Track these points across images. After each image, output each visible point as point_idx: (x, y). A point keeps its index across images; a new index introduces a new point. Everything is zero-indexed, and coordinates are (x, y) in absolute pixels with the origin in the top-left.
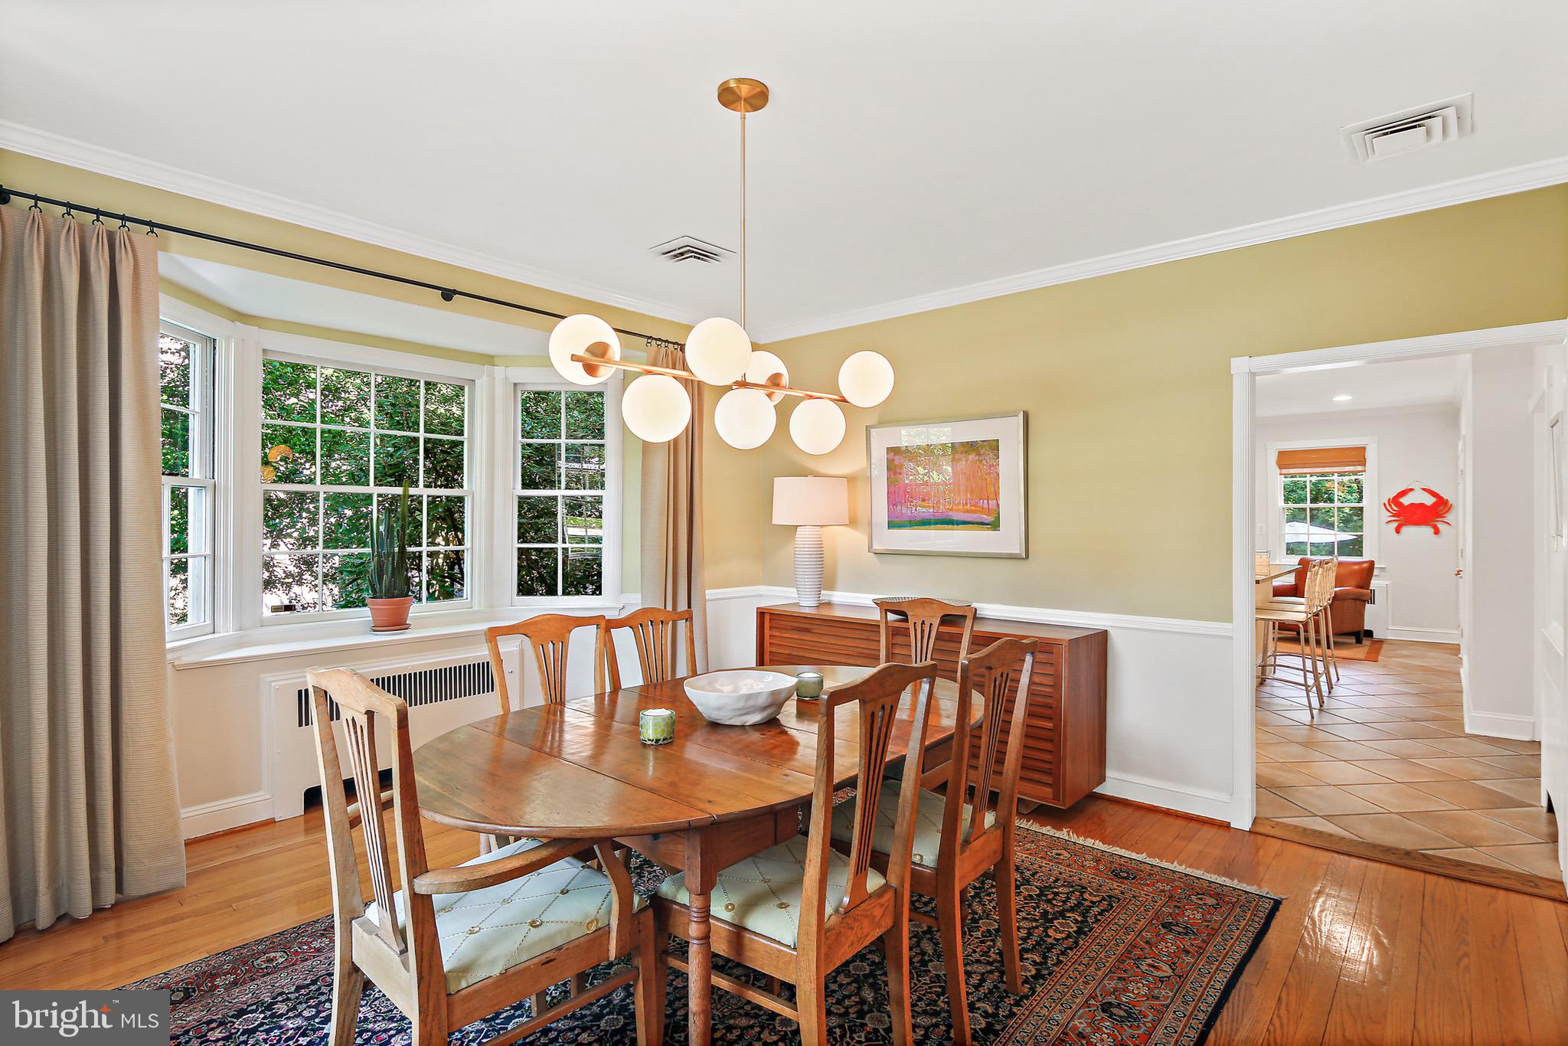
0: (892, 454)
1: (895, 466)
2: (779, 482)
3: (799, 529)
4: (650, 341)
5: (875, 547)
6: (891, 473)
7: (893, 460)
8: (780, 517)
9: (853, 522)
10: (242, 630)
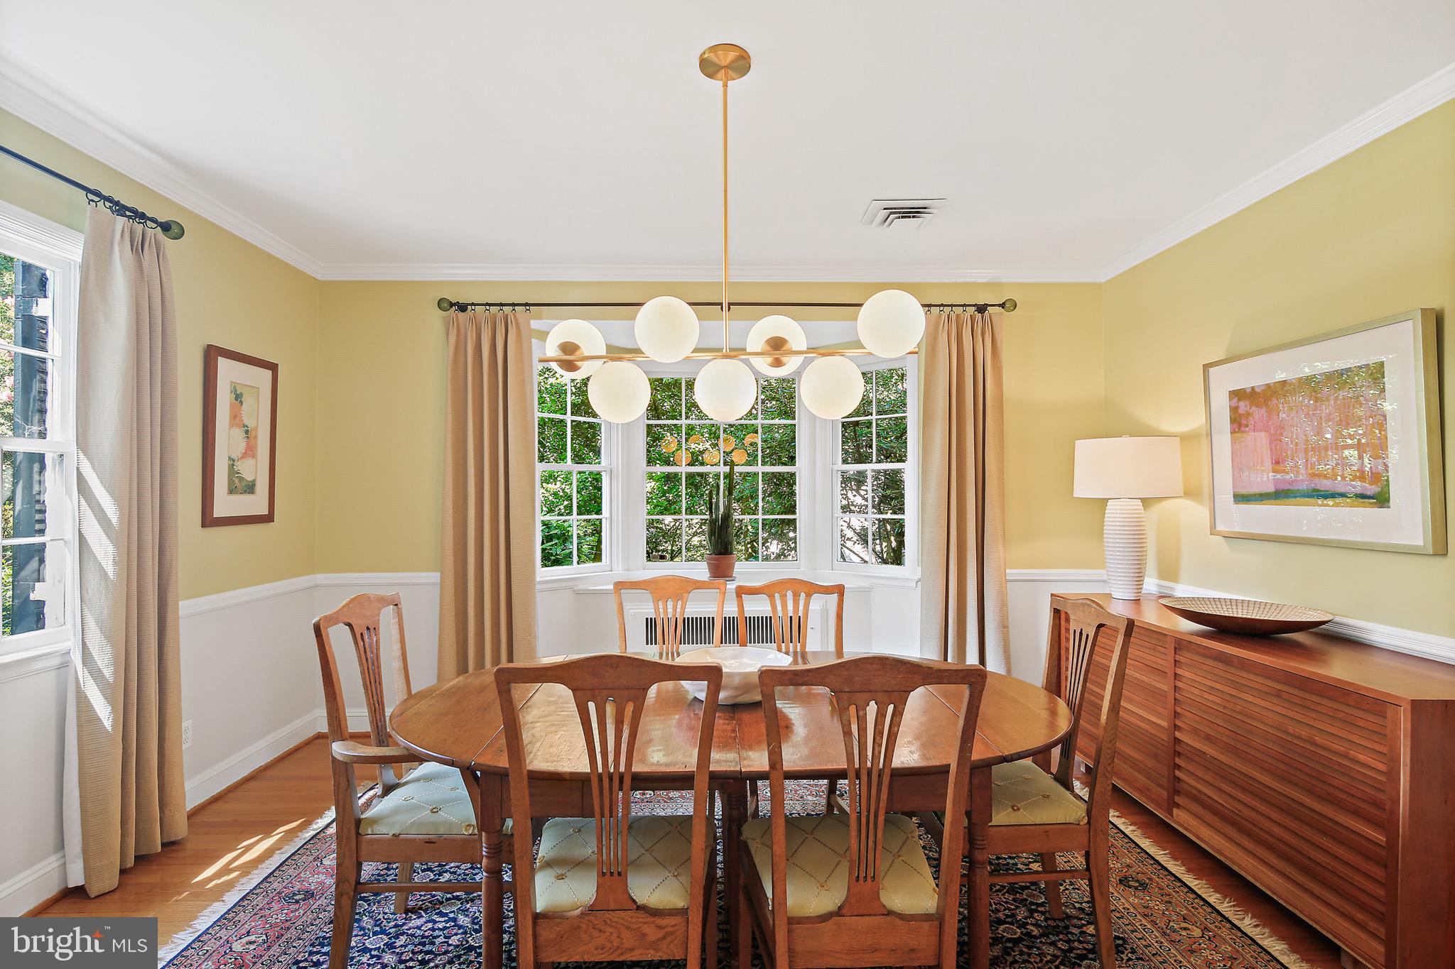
0: (1236, 400)
1: (1240, 415)
2: (1084, 447)
3: (1110, 503)
4: (942, 308)
5: (1220, 528)
6: (1235, 425)
7: (1237, 408)
8: (1084, 488)
9: (1189, 493)
10: (628, 570)
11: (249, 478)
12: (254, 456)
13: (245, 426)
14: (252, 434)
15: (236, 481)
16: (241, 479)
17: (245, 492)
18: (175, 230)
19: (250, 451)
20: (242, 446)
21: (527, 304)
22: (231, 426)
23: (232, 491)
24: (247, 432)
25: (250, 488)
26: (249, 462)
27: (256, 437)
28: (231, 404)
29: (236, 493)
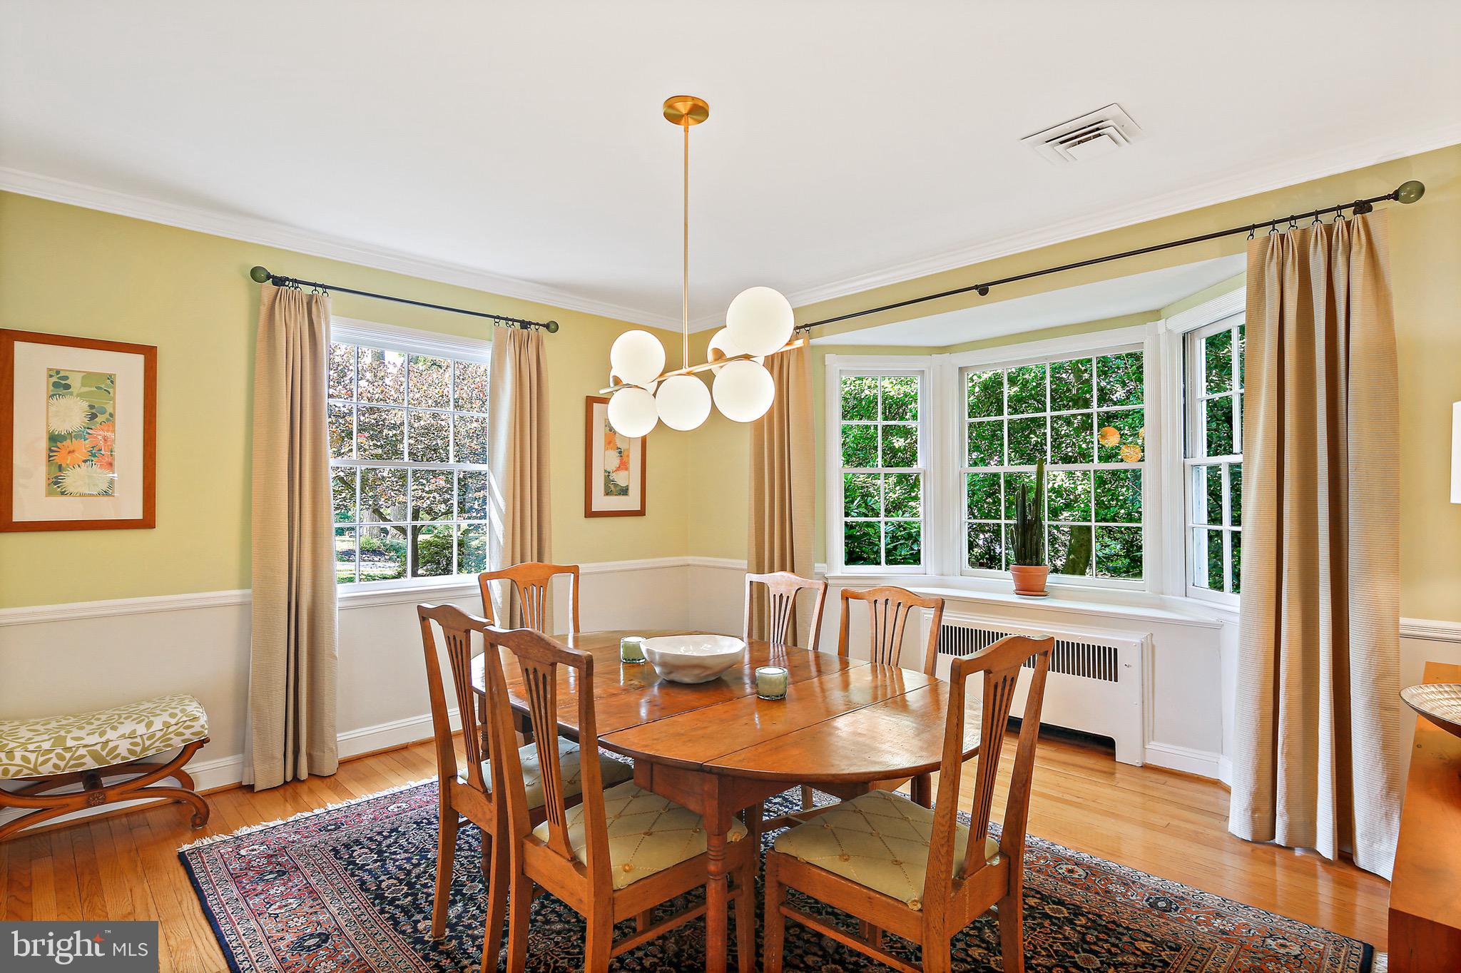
10: (942, 575)
11: (624, 485)
12: (627, 469)
13: (618, 448)
14: (624, 454)
15: (612, 487)
16: (616, 485)
17: (620, 494)
18: (553, 327)
19: (623, 465)
20: (616, 462)
21: (806, 326)
22: (606, 449)
23: (608, 493)
24: (620, 453)
25: (624, 491)
26: (623, 474)
27: (628, 456)
28: (606, 434)
29: (613, 495)
